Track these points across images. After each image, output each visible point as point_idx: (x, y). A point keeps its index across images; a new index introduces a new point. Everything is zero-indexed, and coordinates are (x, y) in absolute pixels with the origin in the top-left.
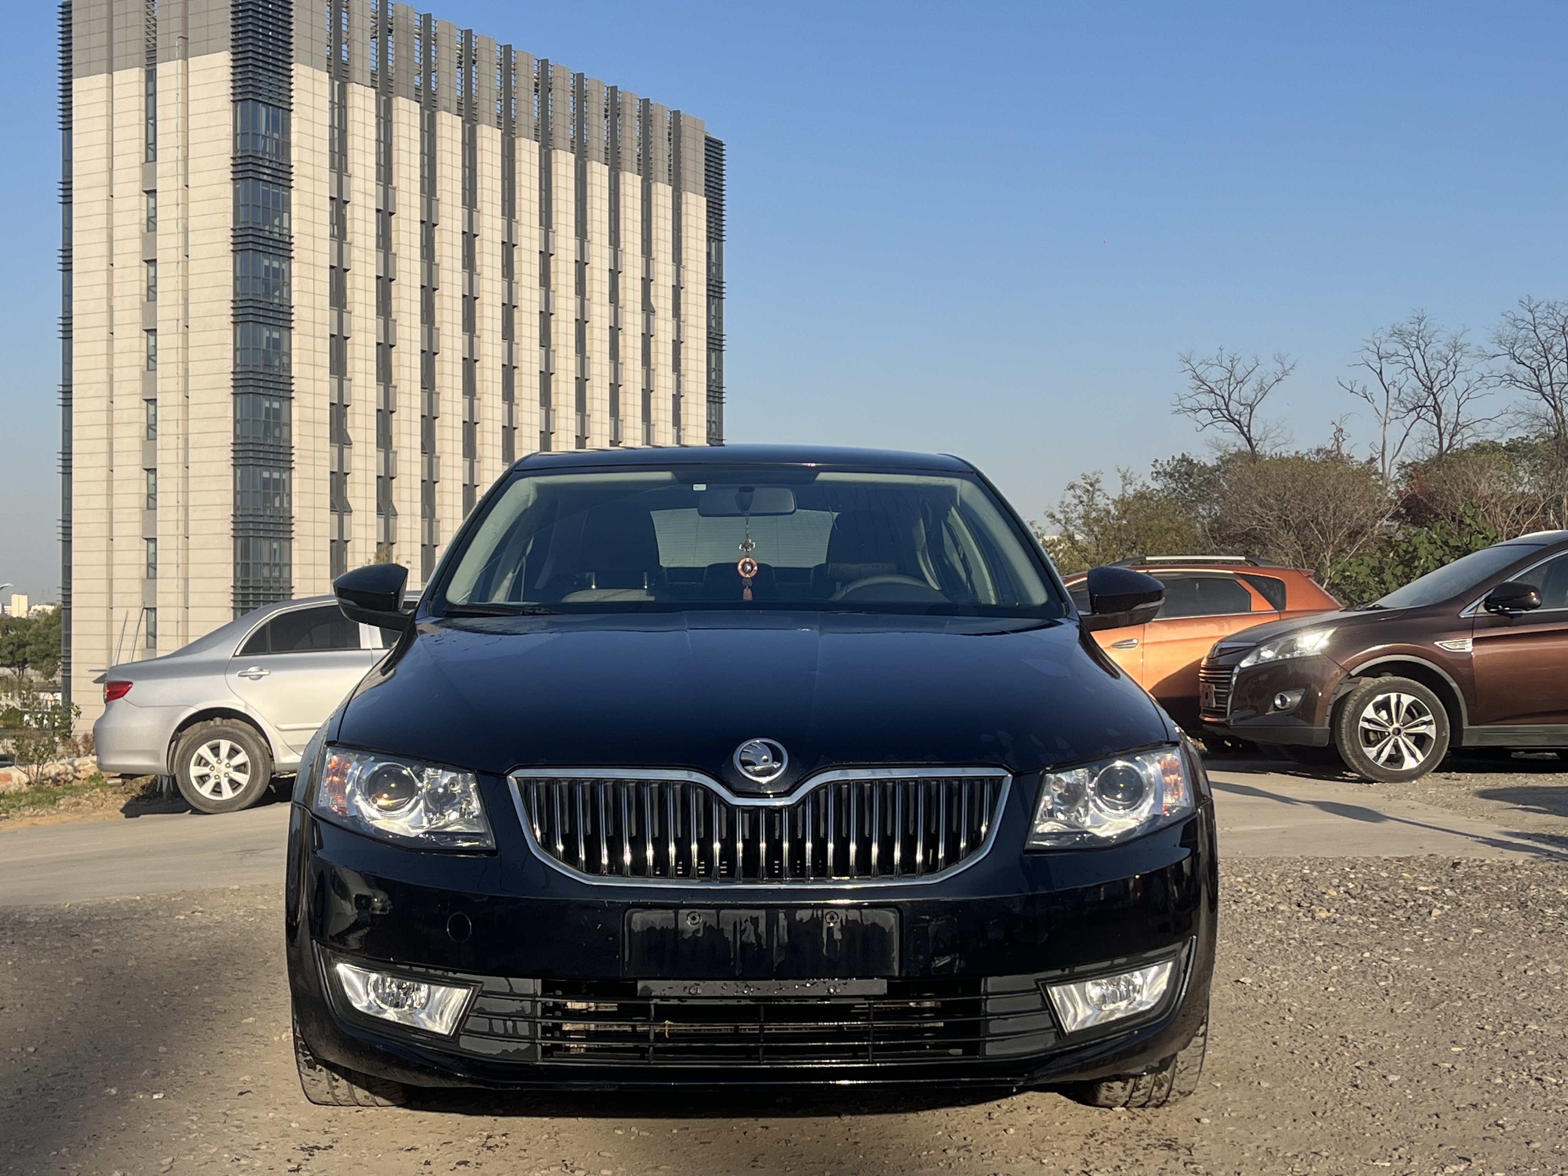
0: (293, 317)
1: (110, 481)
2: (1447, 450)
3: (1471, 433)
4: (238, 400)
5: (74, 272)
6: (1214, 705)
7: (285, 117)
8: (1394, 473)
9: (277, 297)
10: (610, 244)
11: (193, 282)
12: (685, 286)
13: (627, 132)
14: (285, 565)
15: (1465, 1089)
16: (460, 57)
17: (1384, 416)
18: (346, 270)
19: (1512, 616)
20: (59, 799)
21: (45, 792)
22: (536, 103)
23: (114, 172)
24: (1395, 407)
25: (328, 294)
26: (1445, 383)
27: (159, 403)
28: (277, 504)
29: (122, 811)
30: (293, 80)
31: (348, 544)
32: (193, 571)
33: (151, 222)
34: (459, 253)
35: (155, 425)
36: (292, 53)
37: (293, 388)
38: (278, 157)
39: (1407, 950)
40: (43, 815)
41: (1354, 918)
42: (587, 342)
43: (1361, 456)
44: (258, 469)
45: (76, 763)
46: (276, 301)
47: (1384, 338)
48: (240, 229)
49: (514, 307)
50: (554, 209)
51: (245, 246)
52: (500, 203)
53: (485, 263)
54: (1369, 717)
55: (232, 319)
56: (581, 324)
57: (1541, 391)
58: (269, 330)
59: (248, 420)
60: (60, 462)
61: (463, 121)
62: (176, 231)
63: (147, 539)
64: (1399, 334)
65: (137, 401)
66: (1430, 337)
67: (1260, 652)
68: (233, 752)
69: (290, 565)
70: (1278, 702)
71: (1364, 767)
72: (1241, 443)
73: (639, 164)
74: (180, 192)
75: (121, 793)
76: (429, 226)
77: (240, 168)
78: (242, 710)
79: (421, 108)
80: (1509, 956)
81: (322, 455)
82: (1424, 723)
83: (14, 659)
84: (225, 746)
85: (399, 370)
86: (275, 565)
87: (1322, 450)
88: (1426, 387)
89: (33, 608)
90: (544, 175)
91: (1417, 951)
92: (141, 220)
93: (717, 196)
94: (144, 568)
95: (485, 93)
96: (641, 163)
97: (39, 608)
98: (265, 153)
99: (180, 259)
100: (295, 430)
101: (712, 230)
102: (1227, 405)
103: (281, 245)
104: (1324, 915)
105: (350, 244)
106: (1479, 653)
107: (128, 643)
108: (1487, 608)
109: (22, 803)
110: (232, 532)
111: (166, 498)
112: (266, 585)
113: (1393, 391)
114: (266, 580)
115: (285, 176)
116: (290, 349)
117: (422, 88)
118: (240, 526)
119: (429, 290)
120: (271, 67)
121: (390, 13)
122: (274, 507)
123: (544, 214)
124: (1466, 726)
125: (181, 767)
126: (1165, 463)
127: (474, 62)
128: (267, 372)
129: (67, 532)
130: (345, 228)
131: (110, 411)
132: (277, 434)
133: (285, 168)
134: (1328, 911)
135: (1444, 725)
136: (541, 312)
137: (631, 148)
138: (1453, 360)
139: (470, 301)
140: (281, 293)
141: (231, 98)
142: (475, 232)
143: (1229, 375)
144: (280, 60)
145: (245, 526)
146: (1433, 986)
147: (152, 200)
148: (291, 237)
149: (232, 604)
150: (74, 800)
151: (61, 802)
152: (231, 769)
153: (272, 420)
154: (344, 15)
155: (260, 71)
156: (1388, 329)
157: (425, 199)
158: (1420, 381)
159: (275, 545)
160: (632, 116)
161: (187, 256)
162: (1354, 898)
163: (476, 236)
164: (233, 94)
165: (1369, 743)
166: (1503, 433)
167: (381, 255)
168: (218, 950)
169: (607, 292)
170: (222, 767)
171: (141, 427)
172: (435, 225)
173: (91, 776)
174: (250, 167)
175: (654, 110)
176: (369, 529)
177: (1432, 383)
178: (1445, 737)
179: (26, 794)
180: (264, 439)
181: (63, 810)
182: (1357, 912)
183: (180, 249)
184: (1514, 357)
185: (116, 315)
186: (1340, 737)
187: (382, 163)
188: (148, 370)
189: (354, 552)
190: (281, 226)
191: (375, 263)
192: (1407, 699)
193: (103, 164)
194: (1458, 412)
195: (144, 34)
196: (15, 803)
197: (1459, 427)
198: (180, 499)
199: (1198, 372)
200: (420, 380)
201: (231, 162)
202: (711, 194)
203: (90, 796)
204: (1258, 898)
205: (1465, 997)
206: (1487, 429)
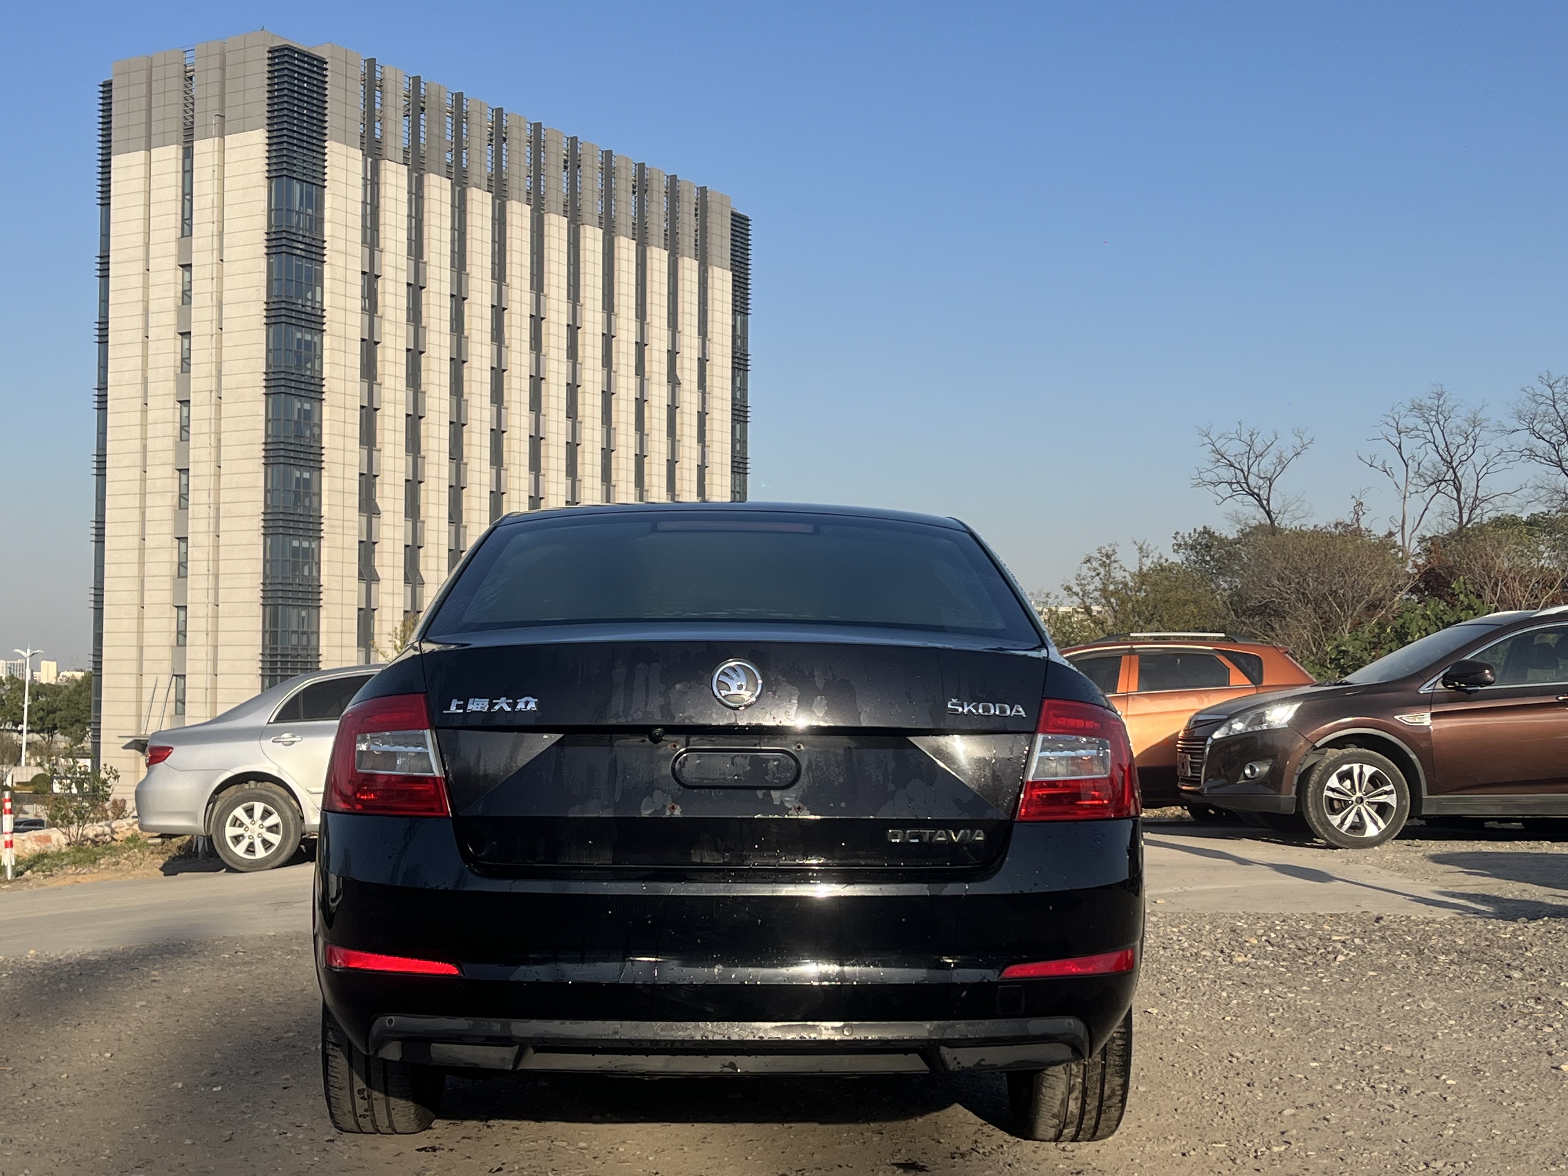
0: (324, 389)
1: (142, 550)
2: (1467, 523)
3: (1491, 507)
4: (269, 470)
5: (110, 343)
6: (1190, 774)
7: (319, 193)
8: (1414, 547)
9: (308, 369)
10: (637, 317)
11: (226, 354)
12: (711, 358)
13: (654, 207)
14: (312, 633)
15: (1310, 1093)
16: (491, 135)
17: (1403, 489)
18: (377, 343)
19: (1470, 692)
20: (100, 859)
21: (86, 852)
22: (565, 179)
23: (151, 247)
24: (1414, 481)
25: (359, 367)
26: (1465, 458)
27: (191, 473)
28: (306, 573)
29: (161, 869)
30: (326, 157)
31: (376, 612)
32: (222, 638)
33: (186, 295)
34: (487, 326)
35: (188, 494)
36: (326, 131)
37: (323, 458)
38: (311, 233)
39: (1304, 988)
40: (84, 874)
41: (1267, 962)
42: (613, 413)
43: (1380, 531)
44: (288, 538)
45: (113, 825)
46: (308, 373)
47: (1403, 413)
48: (274, 303)
49: (542, 379)
50: (582, 282)
51: (278, 320)
52: (529, 277)
53: (513, 336)
54: (1333, 787)
55: (264, 390)
56: (608, 396)
57: (1561, 466)
58: (300, 401)
59: (279, 490)
60: (94, 531)
61: (493, 197)
62: (210, 304)
63: (177, 607)
64: (1418, 409)
65: (169, 471)
66: (1449, 412)
67: (1231, 725)
68: (266, 814)
69: (318, 633)
70: (1248, 771)
71: (1329, 834)
72: (1261, 516)
73: (666, 239)
74: (215, 266)
75: (159, 853)
76: (458, 299)
77: (274, 243)
78: (275, 773)
79: (452, 184)
80: (1393, 994)
81: (350, 524)
82: (1386, 793)
83: (44, 724)
84: (259, 808)
85: (428, 441)
86: (304, 633)
87: (1340, 524)
88: (1447, 462)
89: (61, 675)
90: (572, 250)
91: (1313, 990)
92: (176, 293)
93: (742, 270)
94: (174, 635)
95: (515, 169)
96: (668, 238)
97: (68, 674)
98: (298, 228)
99: (214, 332)
100: (325, 500)
101: (738, 303)
102: (1246, 478)
103: (313, 318)
104: (1240, 960)
105: (381, 317)
106: (1437, 727)
107: (157, 708)
108: (1445, 684)
109: (65, 862)
110: (261, 601)
111: (197, 566)
112: (294, 653)
113: (1413, 466)
114: (294, 648)
115: (318, 250)
116: (321, 420)
117: (453, 165)
118: (269, 594)
119: (458, 363)
120: (305, 145)
121: (422, 91)
122: (303, 575)
123: (572, 289)
124: (1425, 796)
125: (217, 827)
126: (1187, 535)
127: (505, 139)
128: (298, 442)
129: (99, 599)
130: (376, 302)
131: (143, 480)
132: (307, 504)
133: (319, 244)
134: (1246, 956)
135: (1405, 794)
136: (568, 384)
137: (658, 224)
138: (1473, 434)
139: (498, 373)
140: (313, 365)
141: (267, 175)
142: (504, 306)
143: (1248, 449)
144: (314, 138)
145: (274, 594)
146: (1316, 1017)
147: (187, 274)
148: (323, 310)
149: (260, 672)
150: (114, 860)
151: (102, 862)
152: (264, 830)
153: (302, 490)
154: (378, 94)
155: (295, 148)
156: (1408, 405)
157: (455, 274)
158: (1441, 456)
159: (304, 613)
160: (659, 192)
161: (221, 329)
162: (1272, 945)
163: (504, 309)
164: (268, 171)
165: (1334, 811)
166: (1523, 508)
167: (412, 329)
168: (261, 981)
169: (634, 364)
170: (256, 828)
171: (173, 497)
172: (465, 299)
173: (128, 838)
174: (284, 242)
175: (682, 187)
176: (396, 597)
177: (1451, 457)
178: (1406, 805)
179: (67, 854)
180: (294, 509)
181: (105, 869)
182: (1271, 957)
183: (214, 322)
184: (1534, 432)
185: (151, 387)
186: (1307, 805)
187: (413, 238)
188: (181, 440)
189: (381, 621)
190: (313, 300)
191: (405, 335)
192: (1369, 770)
193: (140, 239)
194: (1478, 487)
195: (181, 112)
196: (58, 863)
197: (1477, 502)
198: (211, 568)
199: (1218, 445)
200: (448, 451)
201: (266, 237)
202: (737, 268)
203: (129, 856)
204: (1186, 945)
205: (1339, 1026)
206: (1507, 503)
